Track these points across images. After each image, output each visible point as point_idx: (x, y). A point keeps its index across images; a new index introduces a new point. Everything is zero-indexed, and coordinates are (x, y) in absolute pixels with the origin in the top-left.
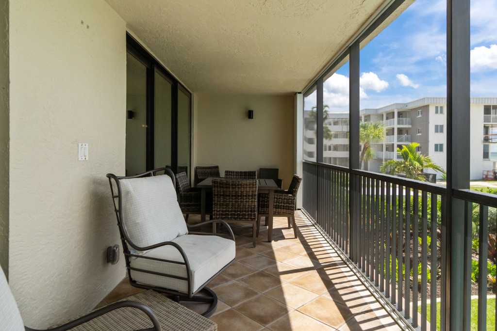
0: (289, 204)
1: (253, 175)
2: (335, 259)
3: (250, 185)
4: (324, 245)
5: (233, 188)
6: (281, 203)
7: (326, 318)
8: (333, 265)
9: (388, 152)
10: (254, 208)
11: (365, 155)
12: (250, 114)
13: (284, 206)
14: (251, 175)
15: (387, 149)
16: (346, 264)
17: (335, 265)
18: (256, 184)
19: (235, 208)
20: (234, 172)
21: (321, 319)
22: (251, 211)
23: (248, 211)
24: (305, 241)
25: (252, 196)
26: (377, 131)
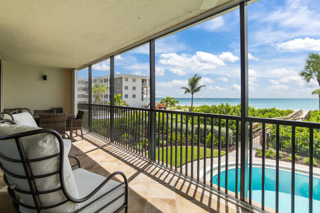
0: (79, 124)
1: (53, 112)
2: (105, 144)
3: (63, 116)
4: (97, 140)
5: (53, 118)
6: (76, 124)
7: (113, 161)
8: (105, 145)
9: (105, 99)
10: (64, 127)
11: (97, 100)
12: (45, 78)
13: (77, 125)
14: (51, 112)
15: (105, 97)
16: (110, 144)
17: (106, 145)
18: (66, 115)
19: (57, 128)
20: (40, 111)
21: (111, 161)
22: (63, 129)
23: (61, 129)
24: (88, 140)
25: (63, 121)
26: (103, 88)
